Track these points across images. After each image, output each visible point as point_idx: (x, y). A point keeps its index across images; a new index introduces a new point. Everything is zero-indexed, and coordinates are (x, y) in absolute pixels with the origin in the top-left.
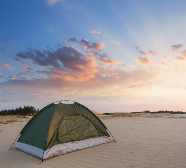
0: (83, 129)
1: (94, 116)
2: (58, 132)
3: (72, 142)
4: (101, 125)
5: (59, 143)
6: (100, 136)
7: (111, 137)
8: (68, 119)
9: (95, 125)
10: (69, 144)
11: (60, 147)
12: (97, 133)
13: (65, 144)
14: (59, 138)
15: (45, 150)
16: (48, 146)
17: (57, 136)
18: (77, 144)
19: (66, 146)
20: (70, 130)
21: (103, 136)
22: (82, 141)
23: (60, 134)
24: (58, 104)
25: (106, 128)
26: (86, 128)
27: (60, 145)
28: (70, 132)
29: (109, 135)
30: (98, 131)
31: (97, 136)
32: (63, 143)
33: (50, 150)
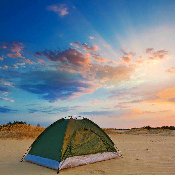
0: (93, 143)
1: (102, 131)
2: (71, 145)
3: (83, 156)
4: (109, 141)
5: (72, 156)
6: (108, 151)
7: (118, 153)
8: (79, 134)
9: (104, 141)
10: (80, 157)
11: (72, 159)
12: (106, 149)
13: (77, 157)
14: (72, 151)
15: (60, 161)
16: (63, 158)
17: (70, 149)
18: (87, 158)
19: (78, 159)
20: (81, 144)
21: (111, 151)
22: (92, 155)
23: (72, 148)
24: (69, 119)
25: (113, 144)
26: (95, 143)
27: (73, 157)
28: (81, 146)
29: (116, 151)
30: (106, 146)
31: (105, 151)
32: (75, 156)
33: (64, 161)
